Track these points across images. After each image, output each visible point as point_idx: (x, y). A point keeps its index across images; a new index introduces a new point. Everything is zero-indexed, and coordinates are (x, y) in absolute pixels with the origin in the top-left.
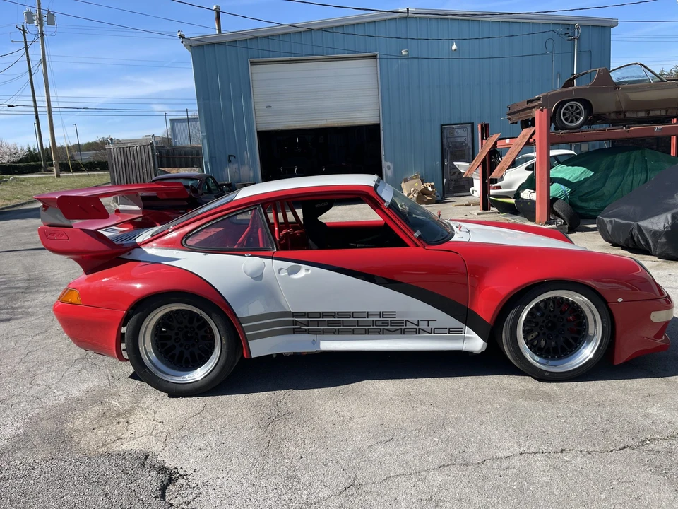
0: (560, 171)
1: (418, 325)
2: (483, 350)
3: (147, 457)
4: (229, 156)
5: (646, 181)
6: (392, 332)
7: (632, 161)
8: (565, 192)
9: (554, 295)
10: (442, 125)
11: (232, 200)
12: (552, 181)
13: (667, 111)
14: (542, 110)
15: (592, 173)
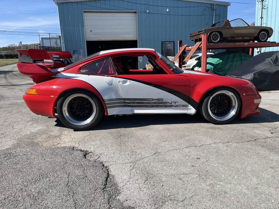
0: (210, 60)
1: (171, 104)
2: (195, 113)
3: (74, 148)
4: (74, 51)
5: (241, 64)
6: (161, 106)
7: (236, 57)
8: (211, 68)
9: (221, 93)
10: (162, 42)
11: (98, 55)
12: (207, 63)
13: (250, 37)
14: (204, 35)
15: (221, 61)
